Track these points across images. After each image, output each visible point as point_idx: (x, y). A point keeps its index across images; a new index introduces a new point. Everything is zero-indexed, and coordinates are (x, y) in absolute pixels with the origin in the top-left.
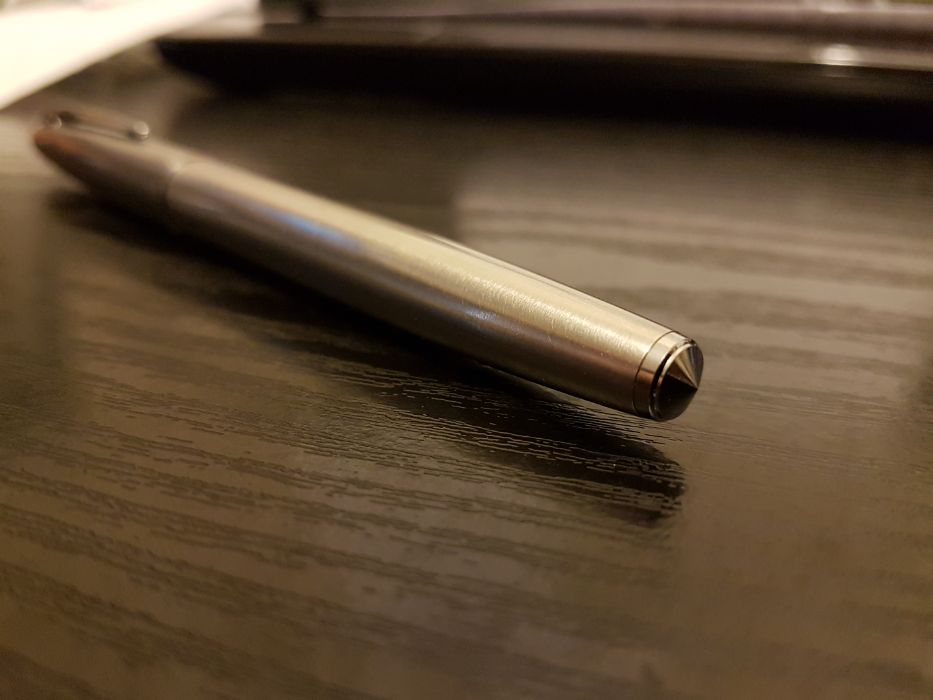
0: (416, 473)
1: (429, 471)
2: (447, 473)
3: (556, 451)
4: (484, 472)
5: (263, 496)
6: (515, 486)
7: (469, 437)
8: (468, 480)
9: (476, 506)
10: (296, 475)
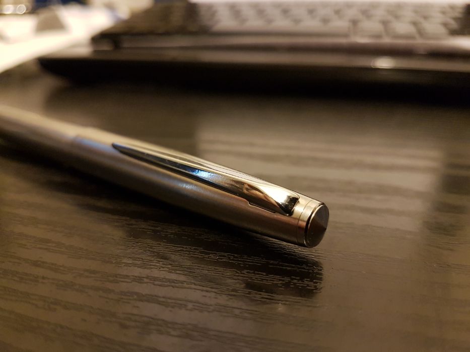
0: (120, 265)
1: (127, 265)
2: (135, 265)
3: (192, 252)
4: (154, 264)
5: (43, 278)
6: (167, 269)
7: (151, 247)
8: (145, 268)
9: (145, 280)
10: (62, 268)
